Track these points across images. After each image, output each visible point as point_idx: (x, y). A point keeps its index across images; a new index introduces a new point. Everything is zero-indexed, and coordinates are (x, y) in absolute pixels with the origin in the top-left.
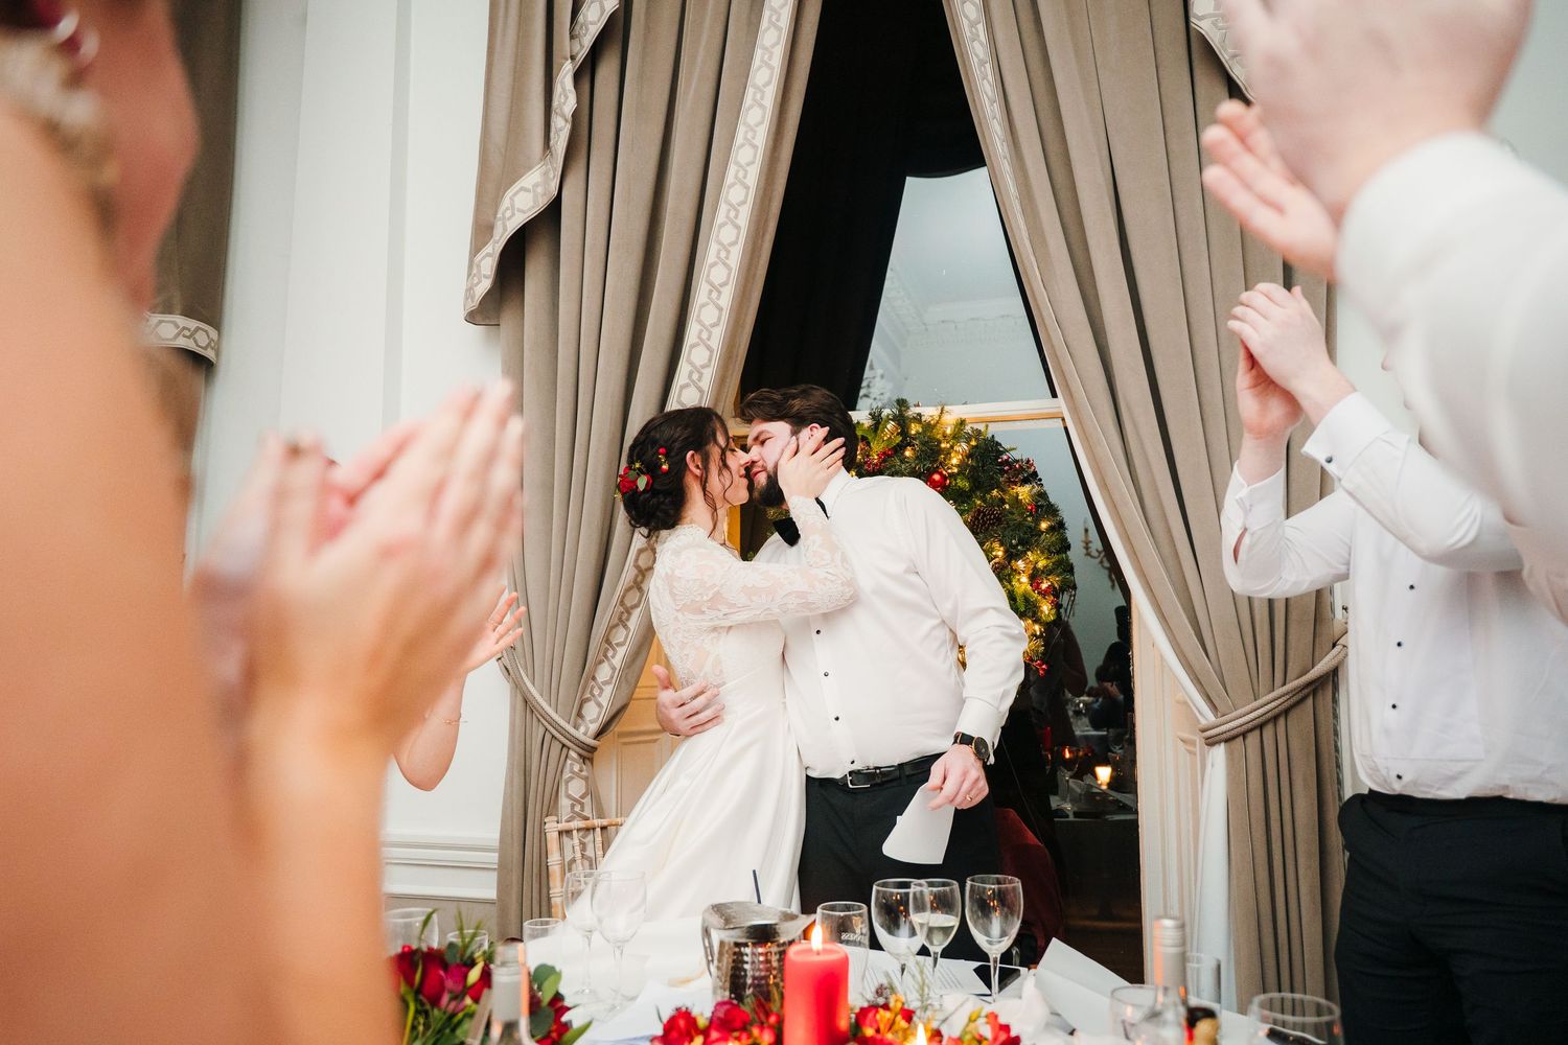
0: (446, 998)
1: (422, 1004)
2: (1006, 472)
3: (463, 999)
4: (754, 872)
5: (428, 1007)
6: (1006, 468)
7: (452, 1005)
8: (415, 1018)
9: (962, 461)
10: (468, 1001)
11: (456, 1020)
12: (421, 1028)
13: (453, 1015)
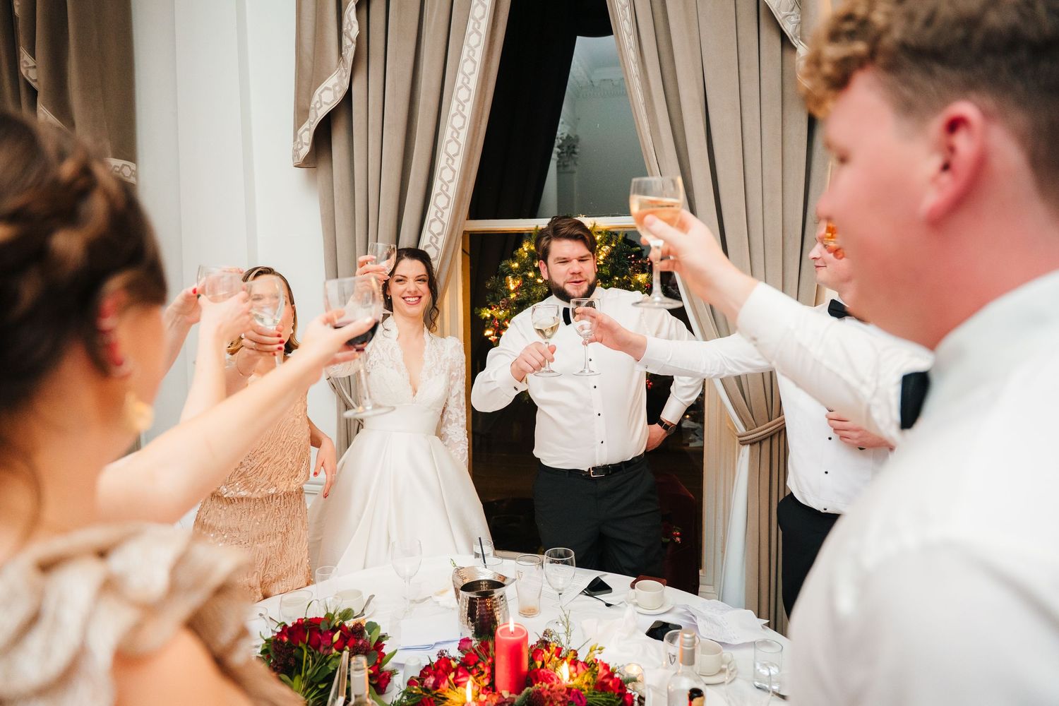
0: (322, 648)
1: (310, 649)
2: (633, 265)
3: (331, 649)
4: (480, 538)
5: (313, 650)
6: (632, 262)
7: (326, 652)
8: (307, 656)
9: (605, 257)
10: (334, 651)
11: (328, 659)
12: (311, 661)
13: (327, 656)
